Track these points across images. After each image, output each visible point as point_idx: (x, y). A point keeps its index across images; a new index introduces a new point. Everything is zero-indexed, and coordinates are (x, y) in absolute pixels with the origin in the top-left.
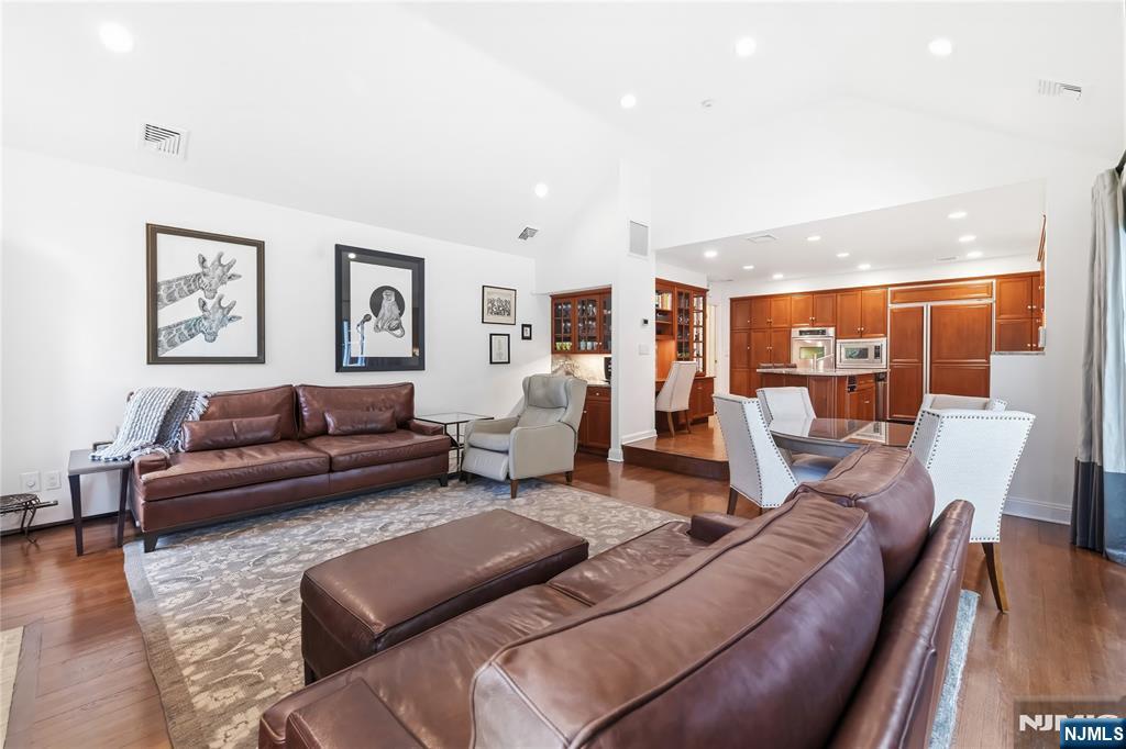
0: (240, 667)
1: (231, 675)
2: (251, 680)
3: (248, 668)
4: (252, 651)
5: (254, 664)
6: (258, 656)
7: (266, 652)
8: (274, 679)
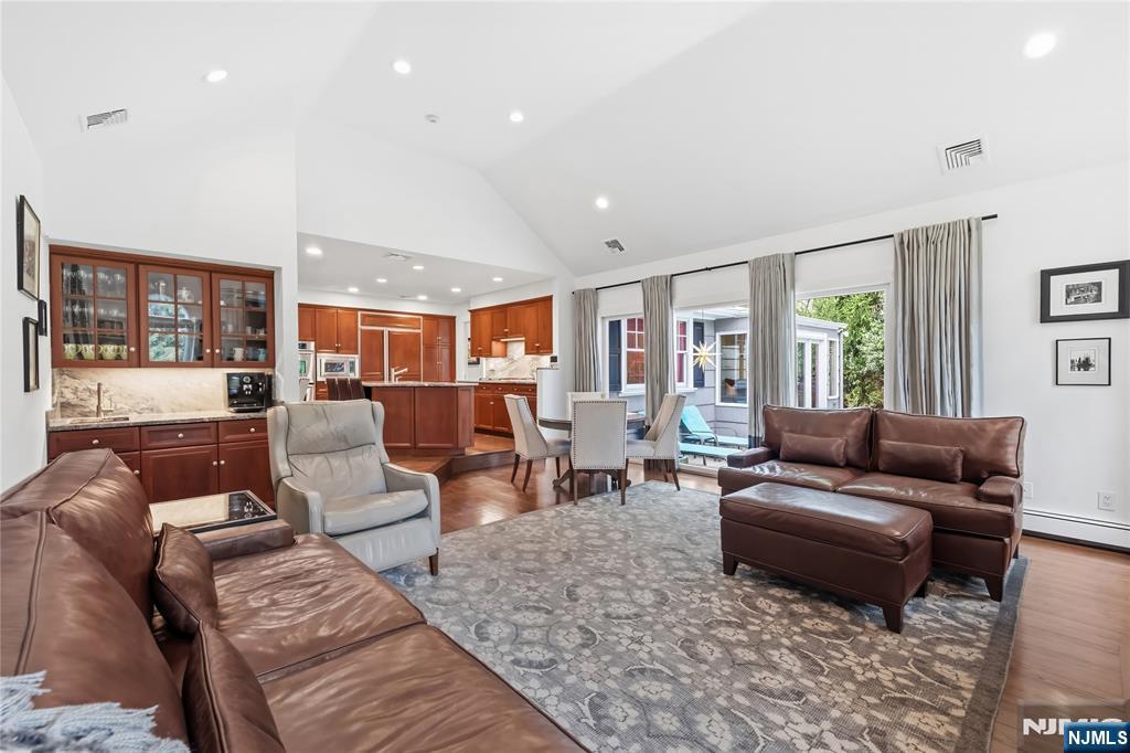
0: (916, 679)
1: (930, 680)
2: (920, 665)
3: (913, 673)
4: (893, 681)
5: (905, 672)
6: (894, 674)
7: (885, 671)
8: (906, 654)
